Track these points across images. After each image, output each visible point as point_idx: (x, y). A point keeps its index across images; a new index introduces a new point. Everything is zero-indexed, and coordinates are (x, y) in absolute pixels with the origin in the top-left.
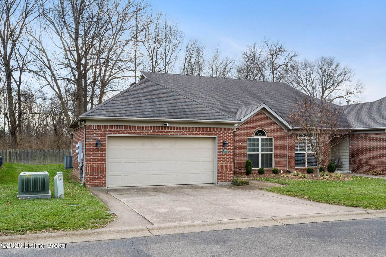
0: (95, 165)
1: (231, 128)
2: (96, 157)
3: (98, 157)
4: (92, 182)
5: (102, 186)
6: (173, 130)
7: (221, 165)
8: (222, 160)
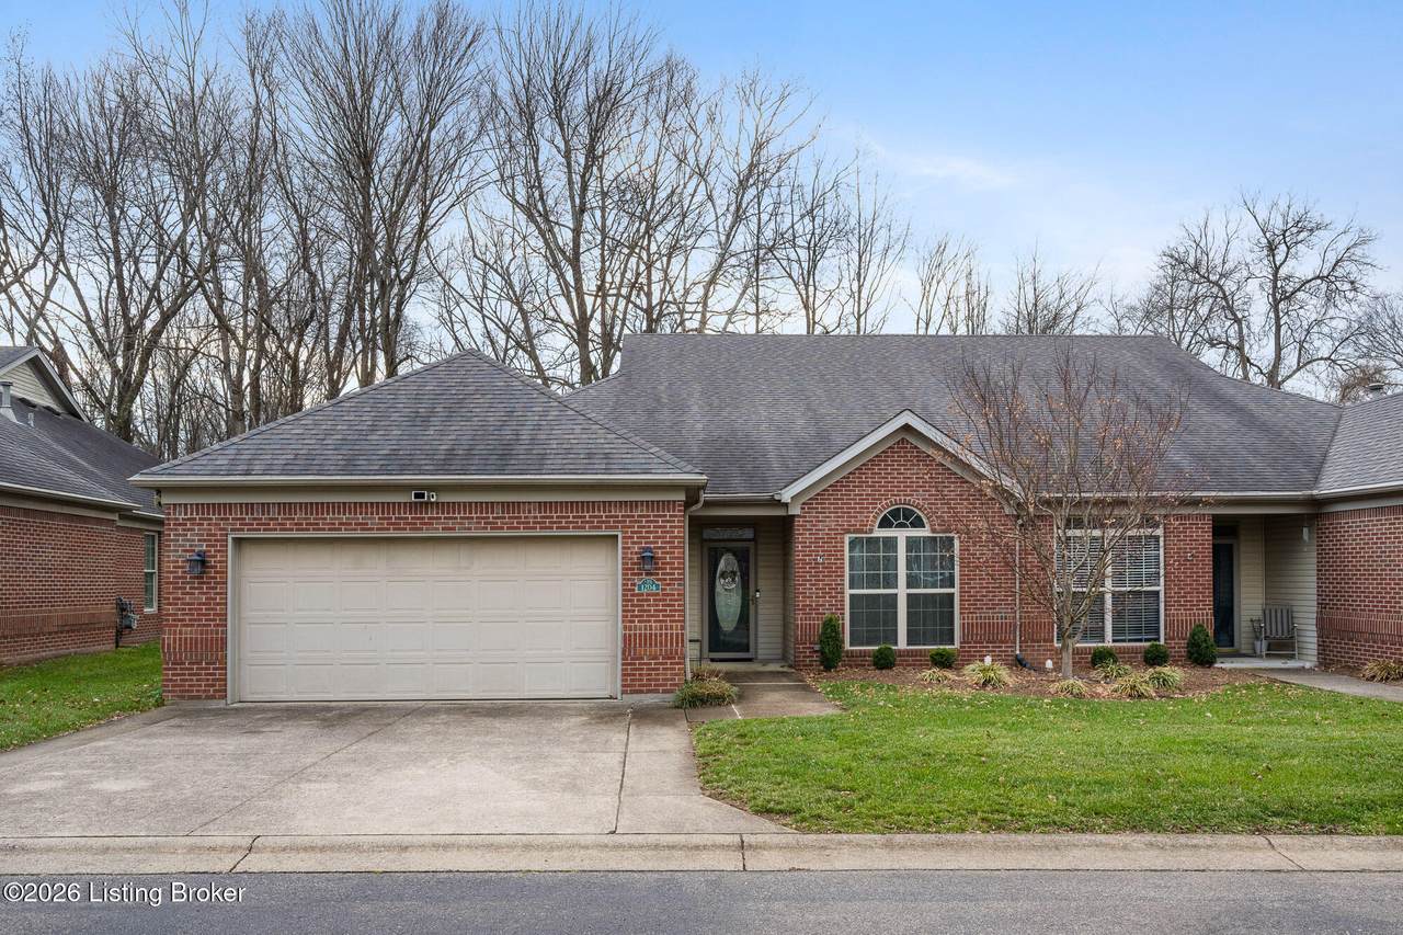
0: (191, 631)
1: (674, 502)
2: (193, 604)
3: (200, 604)
4: (181, 686)
5: (213, 697)
6: (454, 513)
7: (635, 635)
8: (637, 616)
